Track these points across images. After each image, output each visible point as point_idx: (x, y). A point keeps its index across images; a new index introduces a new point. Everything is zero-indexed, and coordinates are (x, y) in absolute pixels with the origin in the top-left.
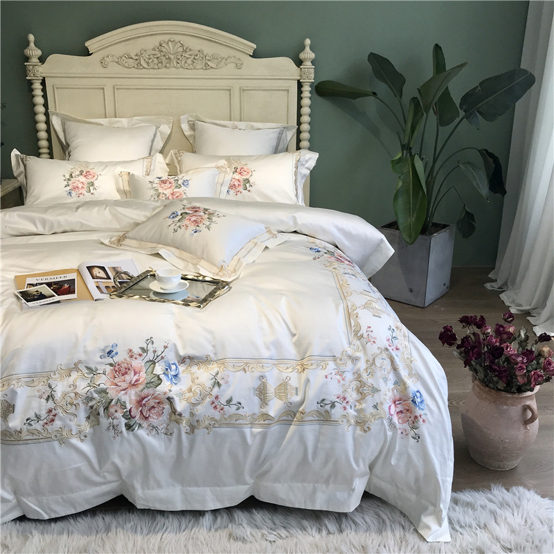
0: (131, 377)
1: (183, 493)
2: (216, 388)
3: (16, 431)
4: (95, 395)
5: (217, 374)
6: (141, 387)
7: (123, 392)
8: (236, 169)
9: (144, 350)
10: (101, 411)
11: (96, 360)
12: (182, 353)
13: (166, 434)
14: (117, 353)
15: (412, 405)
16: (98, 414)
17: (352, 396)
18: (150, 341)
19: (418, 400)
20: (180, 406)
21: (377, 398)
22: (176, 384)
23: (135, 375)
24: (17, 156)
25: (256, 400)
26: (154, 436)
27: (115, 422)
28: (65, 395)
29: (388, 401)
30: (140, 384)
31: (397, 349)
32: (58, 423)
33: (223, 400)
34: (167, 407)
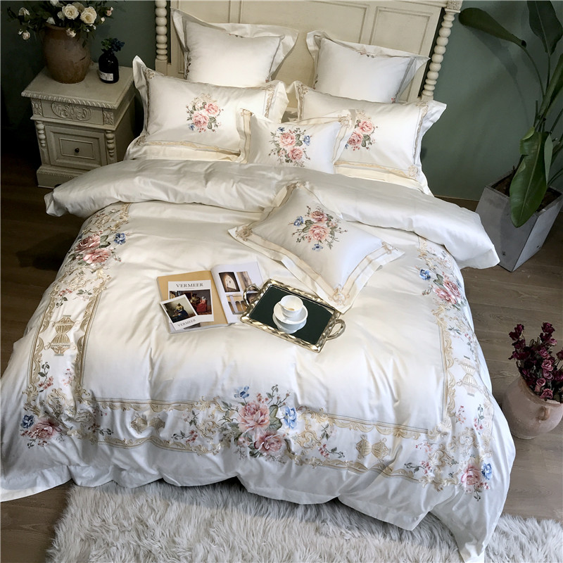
0: (258, 416)
1: (284, 491)
2: (325, 439)
3: (165, 441)
4: (229, 428)
5: (327, 427)
6: (266, 427)
7: (250, 429)
8: (359, 122)
9: (270, 396)
10: (232, 439)
11: (231, 398)
12: (300, 402)
13: (280, 461)
14: (248, 395)
15: (482, 475)
16: (230, 441)
17: (434, 462)
18: (275, 388)
19: (487, 472)
20: (294, 447)
21: (454, 468)
22: (293, 428)
23: (261, 415)
24: (138, 65)
25: (356, 452)
26: (271, 462)
27: (242, 449)
28: (205, 422)
29: (463, 472)
30: (265, 424)
31: (481, 428)
32: (197, 442)
33: (329, 448)
34: (284, 444)
